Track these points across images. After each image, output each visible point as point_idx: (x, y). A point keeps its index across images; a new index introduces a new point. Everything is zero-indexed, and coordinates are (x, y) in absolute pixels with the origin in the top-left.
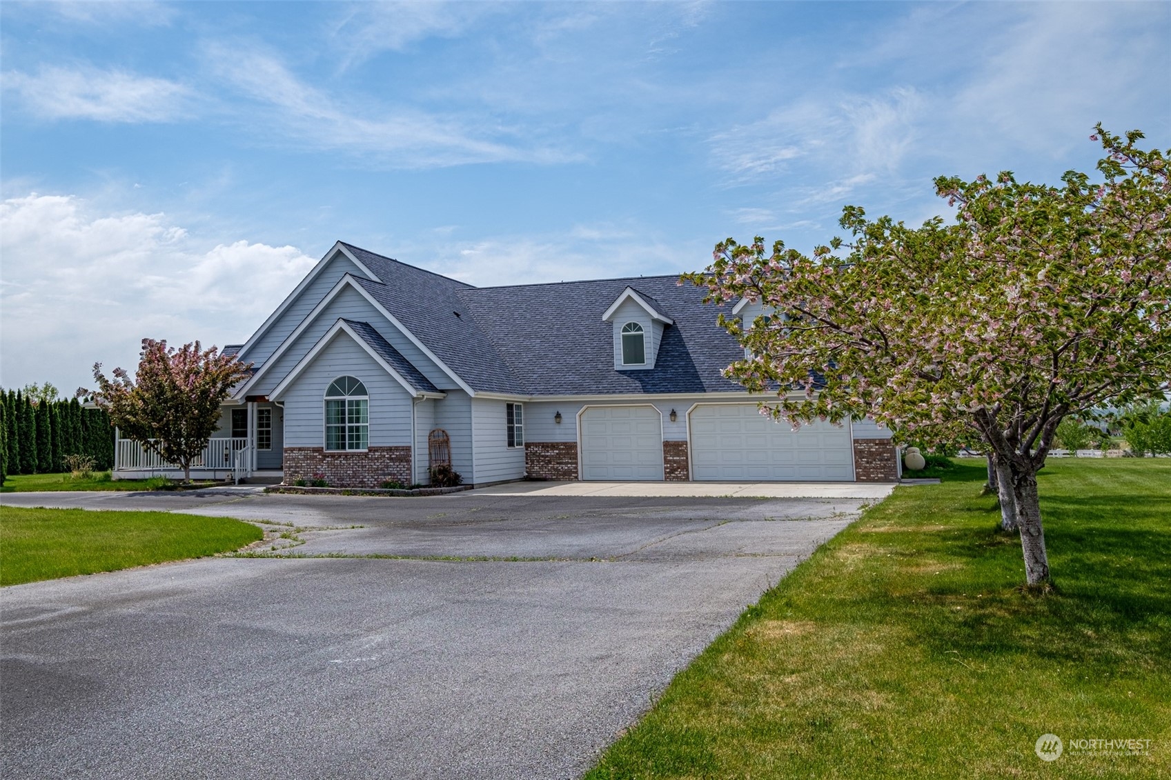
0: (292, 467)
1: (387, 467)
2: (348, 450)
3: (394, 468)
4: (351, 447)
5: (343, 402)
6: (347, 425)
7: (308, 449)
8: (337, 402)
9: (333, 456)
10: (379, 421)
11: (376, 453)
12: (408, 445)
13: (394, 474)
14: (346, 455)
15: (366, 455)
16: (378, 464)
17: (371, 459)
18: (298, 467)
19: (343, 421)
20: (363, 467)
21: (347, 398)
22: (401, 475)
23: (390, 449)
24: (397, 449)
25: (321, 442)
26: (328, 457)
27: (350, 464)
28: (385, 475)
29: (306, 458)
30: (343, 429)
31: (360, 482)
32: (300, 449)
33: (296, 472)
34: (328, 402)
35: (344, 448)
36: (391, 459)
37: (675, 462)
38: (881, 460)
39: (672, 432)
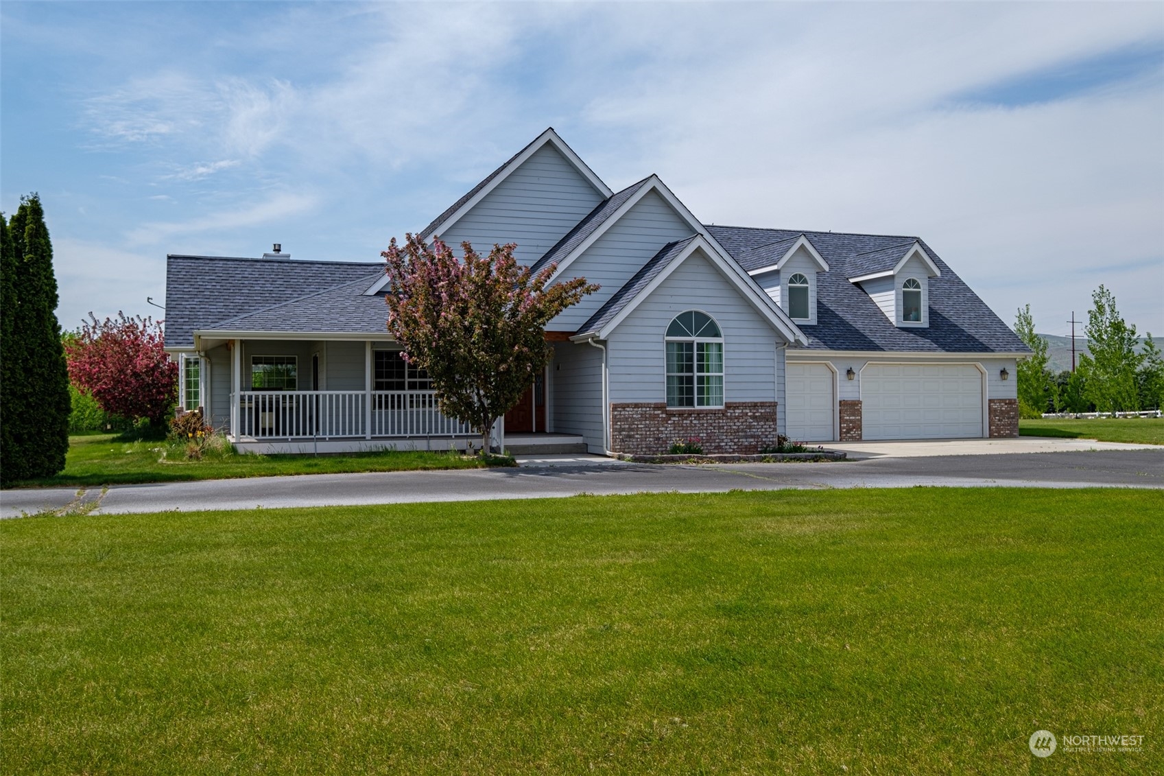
0: (624, 430)
1: (750, 427)
2: (697, 407)
3: (758, 428)
4: (701, 402)
5: (690, 345)
6: (696, 374)
7: (648, 406)
8: (680, 344)
9: (681, 414)
10: (736, 371)
11: (737, 411)
12: (772, 400)
13: (758, 436)
14: (699, 413)
15: (724, 413)
16: (738, 424)
17: (730, 418)
18: (632, 430)
19: (690, 369)
20: (720, 428)
21: (696, 340)
22: (766, 437)
23: (755, 405)
24: (763, 405)
25: (661, 396)
26: (674, 415)
27: (703, 424)
28: (746, 437)
29: (644, 417)
30: (690, 380)
31: (716, 448)
32: (637, 406)
33: (630, 437)
34: (668, 343)
35: (690, 402)
36: (754, 417)
37: (851, 421)
38: (1008, 418)
39: (847, 391)
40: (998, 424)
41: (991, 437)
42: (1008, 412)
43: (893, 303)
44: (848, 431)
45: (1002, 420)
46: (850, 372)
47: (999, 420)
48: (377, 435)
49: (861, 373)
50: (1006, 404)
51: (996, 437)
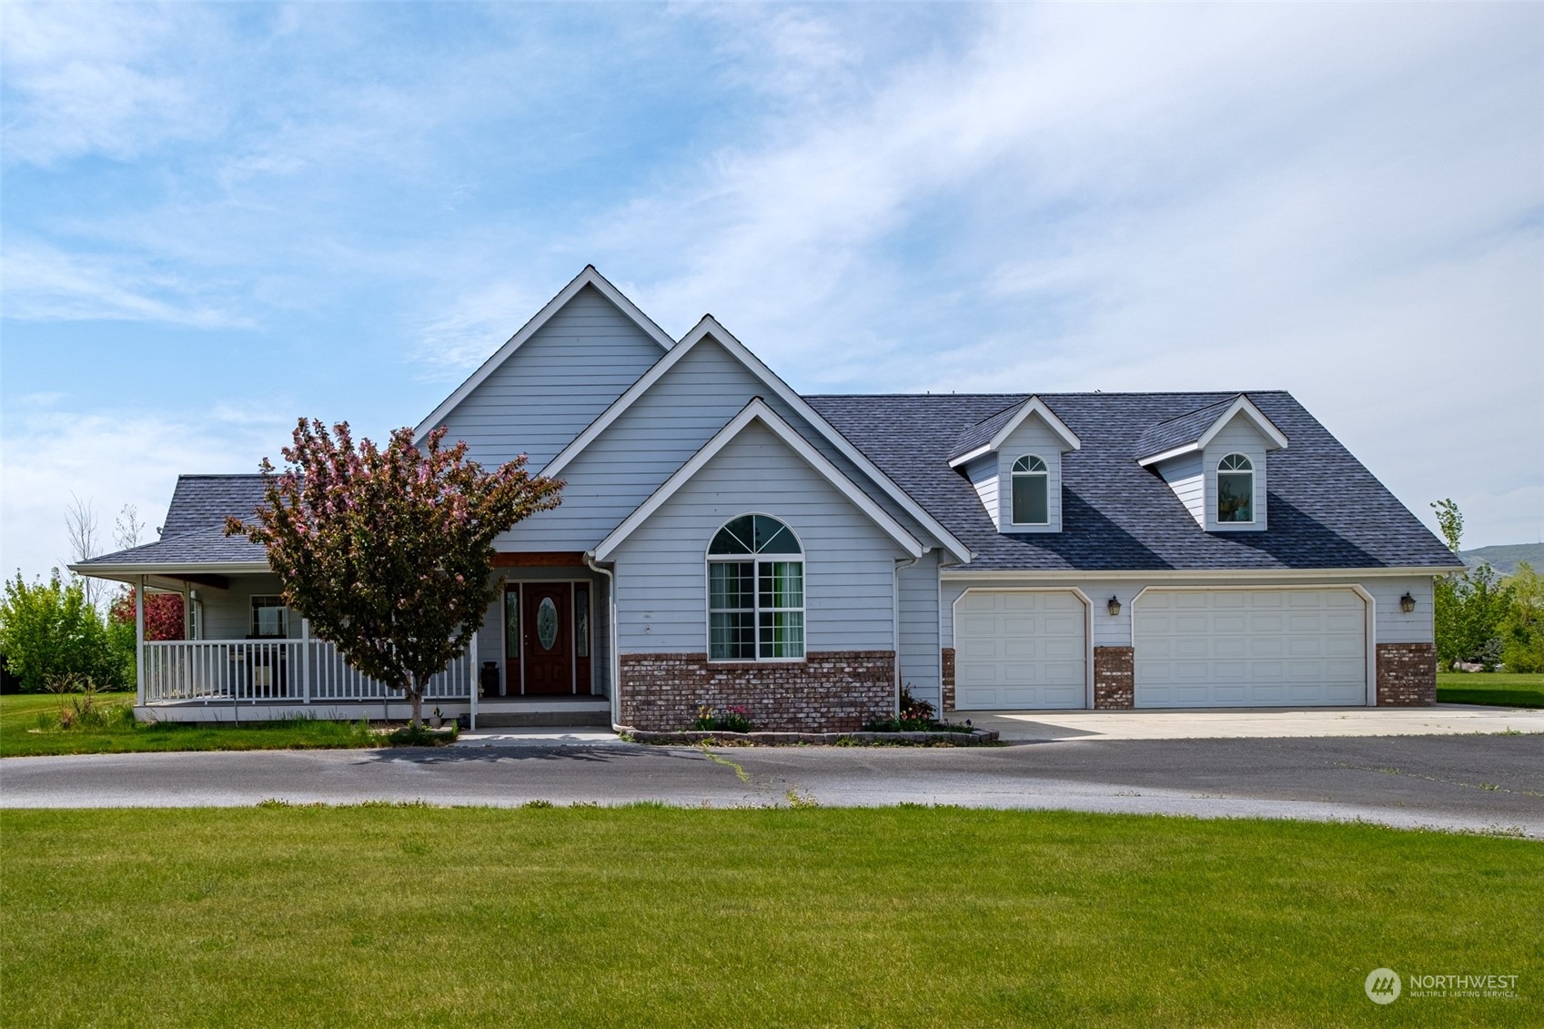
0: (639, 693)
1: (848, 690)
2: (759, 660)
3: (862, 692)
4: (766, 652)
5: (748, 567)
6: (758, 610)
7: (677, 657)
8: (733, 567)
9: (731, 670)
10: (826, 604)
11: (825, 665)
12: (888, 648)
13: (863, 704)
14: (761, 668)
15: (803, 668)
16: (828, 685)
17: (815, 676)
18: (652, 693)
19: (748, 602)
20: (796, 691)
21: (758, 558)
22: (877, 704)
23: (856, 657)
24: (869, 655)
25: (702, 644)
26: (720, 672)
27: (768, 686)
28: (842, 705)
29: (671, 674)
30: (749, 619)
31: (790, 721)
32: (658, 658)
33: (649, 703)
34: (712, 565)
35: (749, 653)
36: (855, 675)
37: (1114, 679)
38: (1415, 675)
39: (1108, 633)
40: (1394, 685)
41: (1382, 704)
42: (1415, 665)
43: (1201, 493)
44: (1110, 693)
45: (1402, 678)
46: (1113, 603)
47: (1396, 678)
48: (319, 698)
49: (1133, 605)
50: (1411, 651)
51: (1389, 705)
